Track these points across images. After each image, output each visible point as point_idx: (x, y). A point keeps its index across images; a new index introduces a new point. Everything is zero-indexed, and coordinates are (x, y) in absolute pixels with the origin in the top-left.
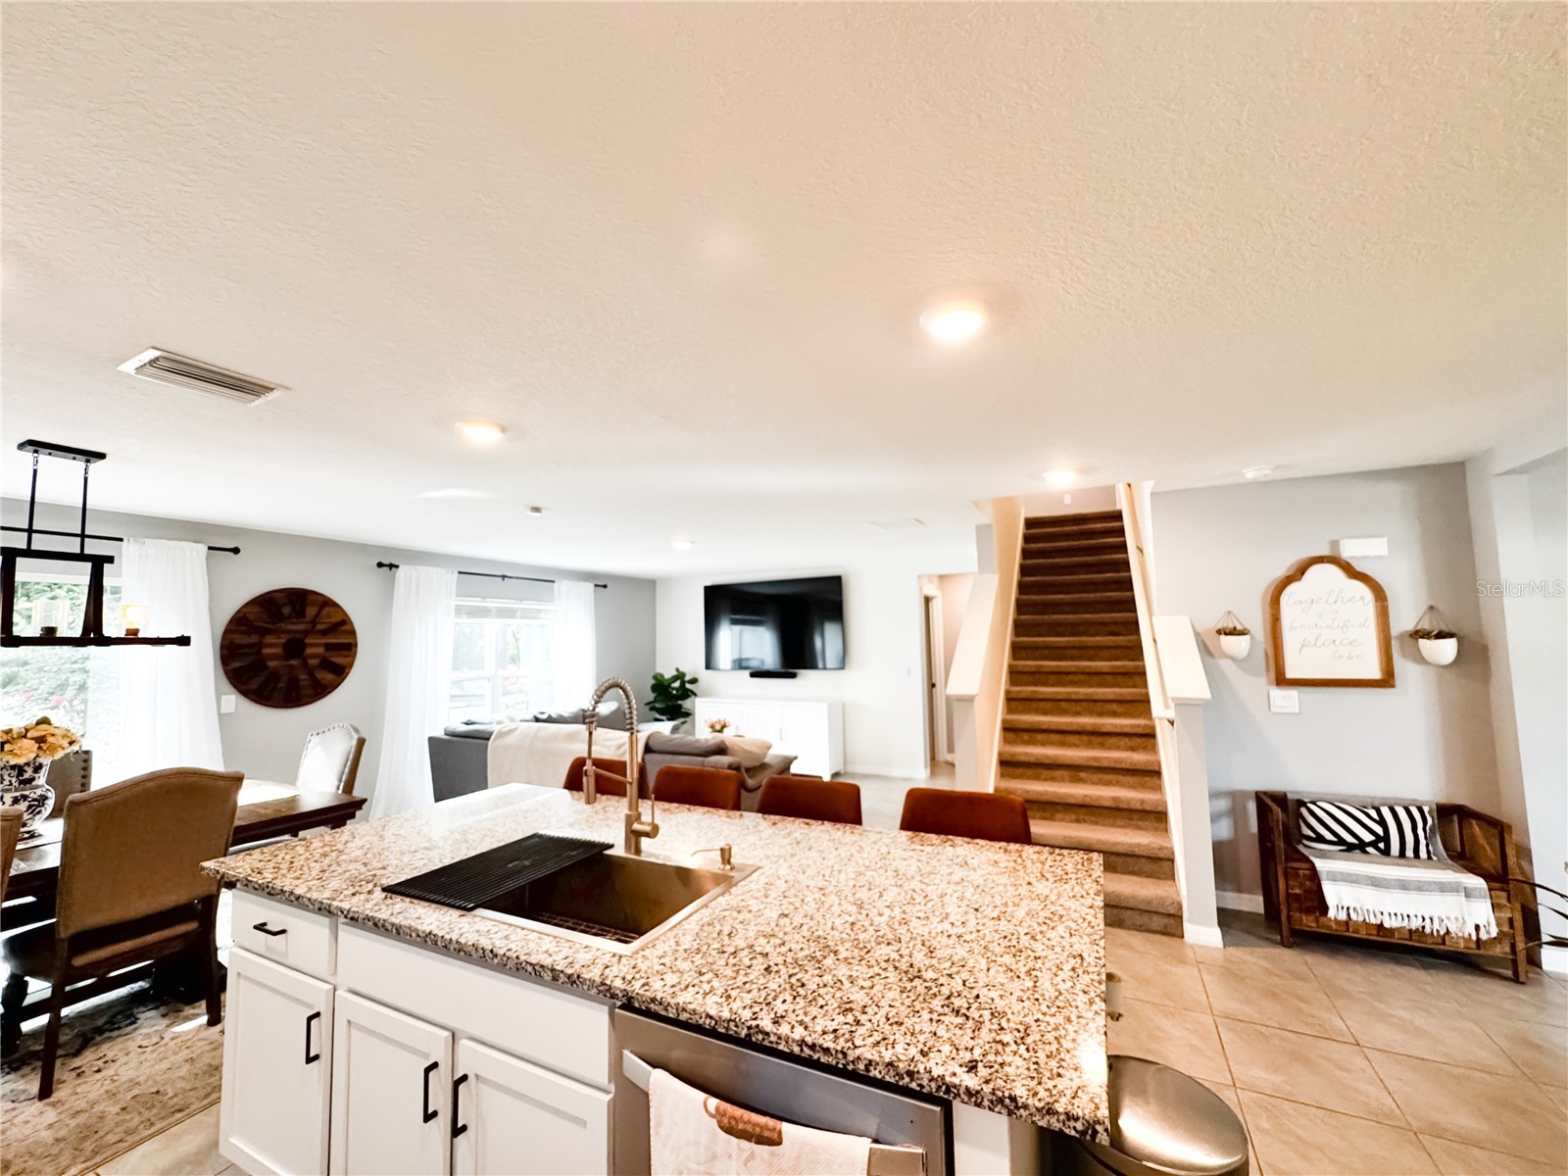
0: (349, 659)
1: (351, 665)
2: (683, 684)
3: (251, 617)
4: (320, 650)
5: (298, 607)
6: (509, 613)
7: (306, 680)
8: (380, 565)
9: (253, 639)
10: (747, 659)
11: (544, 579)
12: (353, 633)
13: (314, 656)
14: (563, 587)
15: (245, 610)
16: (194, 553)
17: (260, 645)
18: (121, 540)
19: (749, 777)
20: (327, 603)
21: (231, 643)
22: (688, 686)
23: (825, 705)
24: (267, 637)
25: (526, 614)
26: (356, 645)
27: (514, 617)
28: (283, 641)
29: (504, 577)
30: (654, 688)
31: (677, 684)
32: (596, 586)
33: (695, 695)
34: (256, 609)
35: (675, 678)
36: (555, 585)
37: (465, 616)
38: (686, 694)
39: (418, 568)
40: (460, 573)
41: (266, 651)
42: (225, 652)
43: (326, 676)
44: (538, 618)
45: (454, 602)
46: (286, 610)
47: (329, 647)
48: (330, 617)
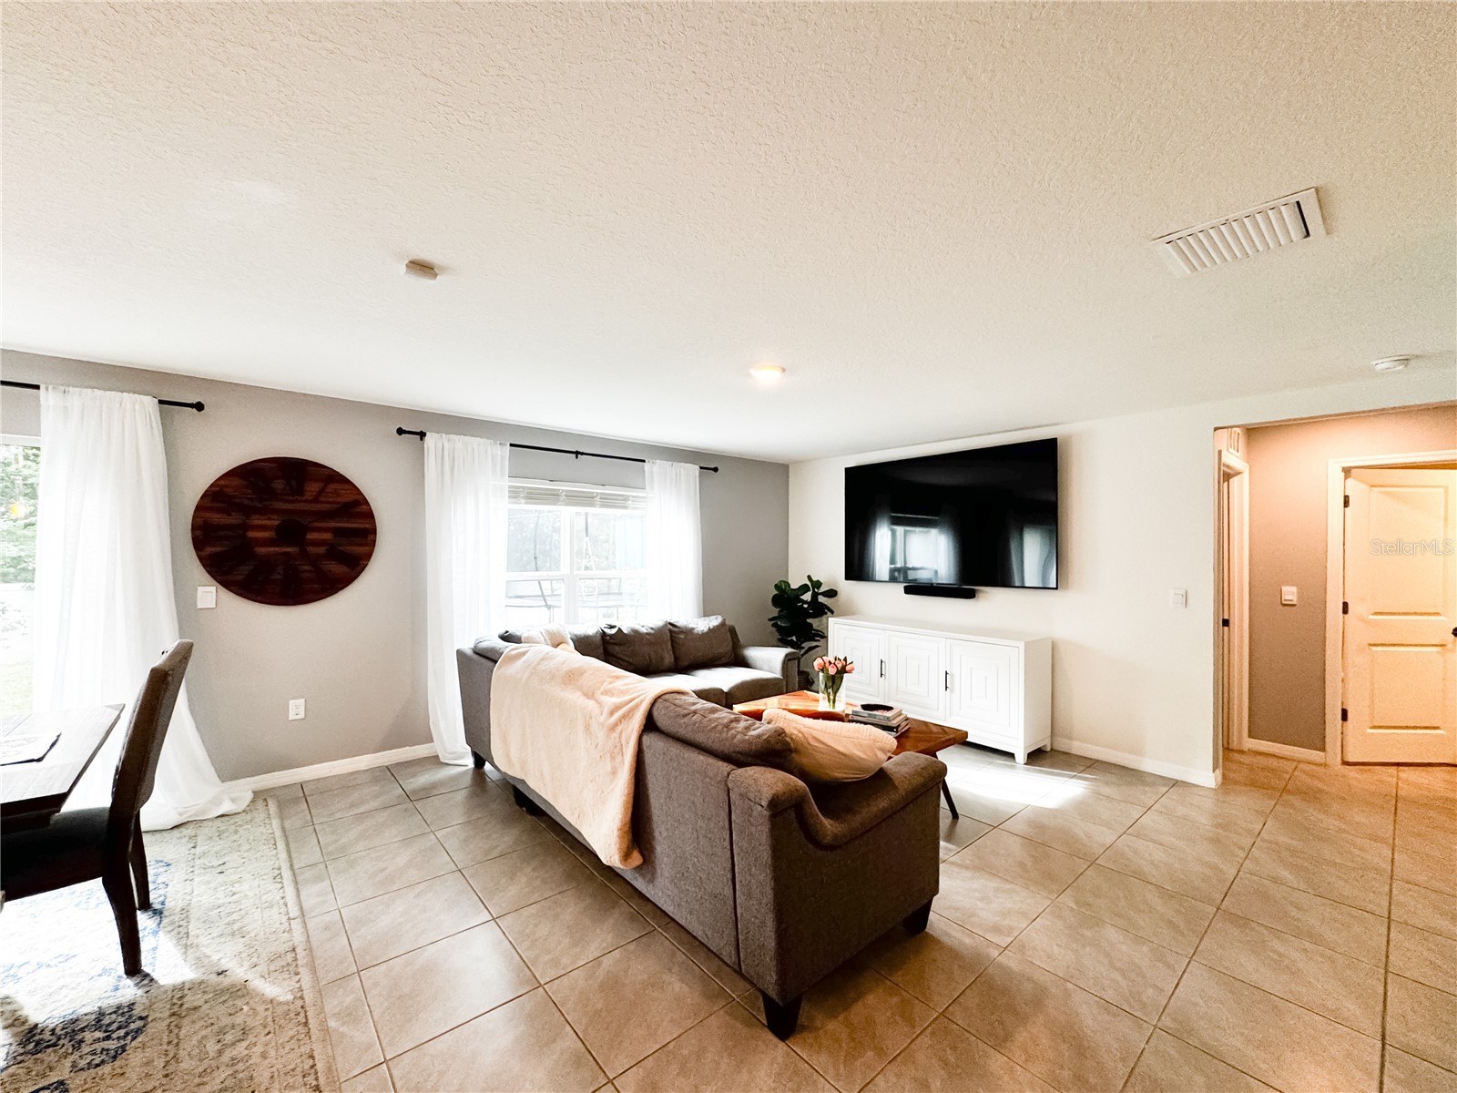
0: (365, 549)
1: (369, 556)
2: (815, 596)
3: (229, 491)
4: (327, 536)
5: (294, 483)
6: (586, 500)
7: (309, 571)
8: (400, 431)
9: (234, 519)
10: (913, 569)
11: (631, 457)
12: (370, 516)
13: (316, 543)
14: (654, 468)
15: (222, 482)
16: (137, 407)
17: (246, 527)
18: (37, 387)
19: (826, 812)
20: (333, 478)
21: (205, 522)
22: (821, 599)
23: (1021, 645)
24: (254, 517)
25: (607, 502)
26: (374, 531)
27: (592, 505)
28: (277, 523)
29: (577, 453)
30: (776, 601)
31: (807, 597)
32: (701, 468)
33: (832, 612)
34: (236, 482)
35: (804, 588)
36: (645, 464)
37: (523, 501)
38: (821, 610)
39: (452, 437)
40: (511, 445)
41: (251, 534)
42: (198, 533)
43: (336, 568)
44: (625, 507)
45: (507, 482)
46: (279, 485)
47: (338, 532)
48: (339, 495)
